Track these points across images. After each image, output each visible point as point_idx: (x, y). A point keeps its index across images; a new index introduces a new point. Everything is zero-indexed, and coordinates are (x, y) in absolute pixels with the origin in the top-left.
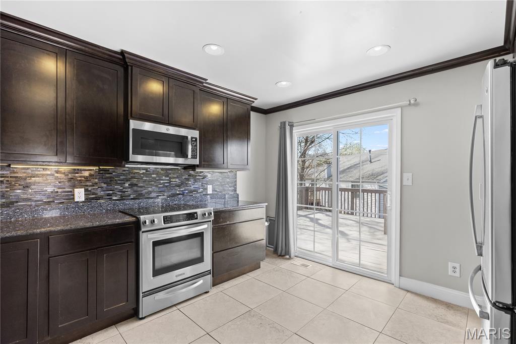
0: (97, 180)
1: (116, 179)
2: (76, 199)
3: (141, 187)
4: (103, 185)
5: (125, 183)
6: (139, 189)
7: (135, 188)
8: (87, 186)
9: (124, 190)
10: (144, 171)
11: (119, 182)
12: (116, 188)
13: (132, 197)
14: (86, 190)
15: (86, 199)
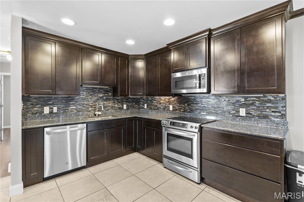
0: (176, 102)
1: (182, 101)
2: (170, 110)
3: (192, 106)
4: (178, 104)
5: (185, 104)
6: (191, 107)
7: (190, 107)
8: (173, 104)
9: (185, 107)
10: (194, 98)
11: (183, 103)
12: (182, 106)
13: (188, 111)
14: (173, 106)
15: (173, 110)
